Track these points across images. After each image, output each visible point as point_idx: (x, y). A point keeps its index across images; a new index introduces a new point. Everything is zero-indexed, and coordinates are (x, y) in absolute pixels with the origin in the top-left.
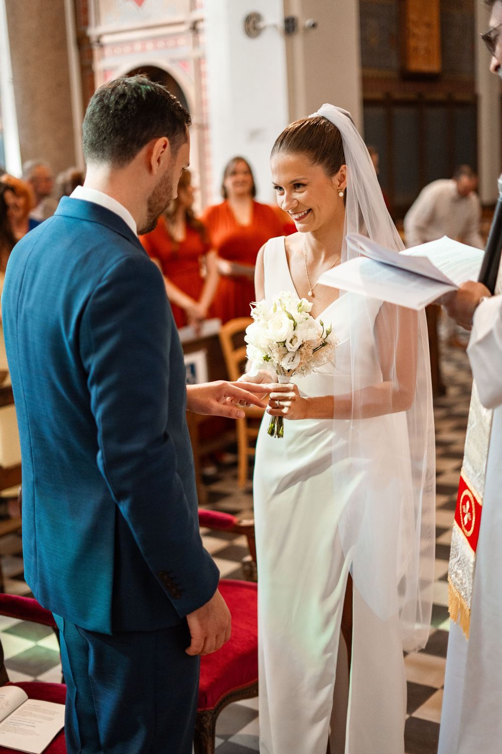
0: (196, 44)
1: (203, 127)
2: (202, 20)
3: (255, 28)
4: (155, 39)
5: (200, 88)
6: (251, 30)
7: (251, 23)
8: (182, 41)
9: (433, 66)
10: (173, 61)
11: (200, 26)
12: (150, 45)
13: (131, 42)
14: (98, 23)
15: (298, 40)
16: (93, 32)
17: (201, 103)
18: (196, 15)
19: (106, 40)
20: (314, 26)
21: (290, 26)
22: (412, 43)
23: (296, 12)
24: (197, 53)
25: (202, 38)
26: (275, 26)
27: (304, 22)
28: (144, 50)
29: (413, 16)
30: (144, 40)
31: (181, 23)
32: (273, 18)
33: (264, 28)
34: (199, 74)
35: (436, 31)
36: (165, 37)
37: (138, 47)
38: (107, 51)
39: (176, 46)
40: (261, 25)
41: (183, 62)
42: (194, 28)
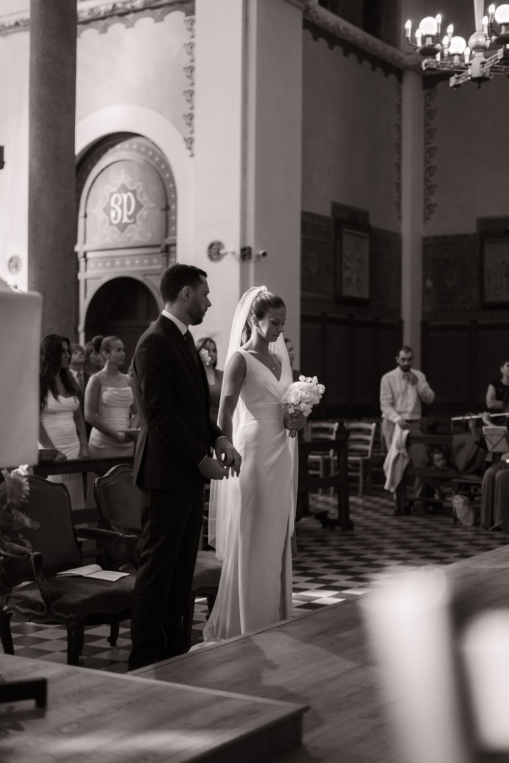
2: (174, 245)
3: (218, 254)
4: (132, 257)
6: (213, 255)
7: (214, 249)
9: (365, 294)
11: (172, 249)
12: (128, 262)
15: (252, 265)
16: (82, 248)
18: (169, 241)
19: (91, 255)
20: (264, 254)
21: (245, 254)
22: (346, 274)
23: (251, 243)
26: (233, 253)
27: (257, 251)
28: (123, 265)
29: (347, 253)
30: (123, 258)
32: (232, 246)
33: (225, 254)
35: (366, 265)
36: (141, 257)
40: (222, 252)
42: (166, 250)
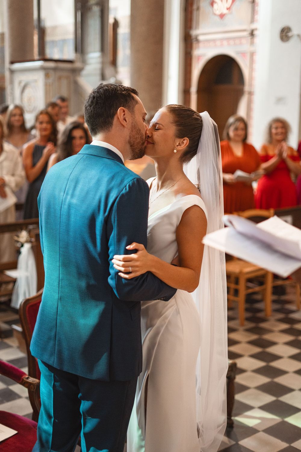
0: (252, 43)
1: (251, 93)
2: (256, 29)
3: (286, 36)
4: (228, 39)
5: (252, 69)
6: (284, 37)
7: (285, 32)
8: (244, 41)
10: (238, 53)
11: (255, 33)
12: (225, 43)
13: (214, 41)
14: (197, 27)
16: (194, 33)
17: (251, 78)
18: (253, 26)
19: (201, 38)
24: (252, 49)
25: (257, 40)
26: (298, 35)
28: (222, 45)
30: (222, 40)
31: (244, 30)
32: (298, 30)
33: (292, 36)
34: (252, 61)
36: (234, 39)
37: (218, 43)
38: (201, 45)
39: (241, 44)
40: (290, 34)
41: (243, 54)
42: (252, 34)
